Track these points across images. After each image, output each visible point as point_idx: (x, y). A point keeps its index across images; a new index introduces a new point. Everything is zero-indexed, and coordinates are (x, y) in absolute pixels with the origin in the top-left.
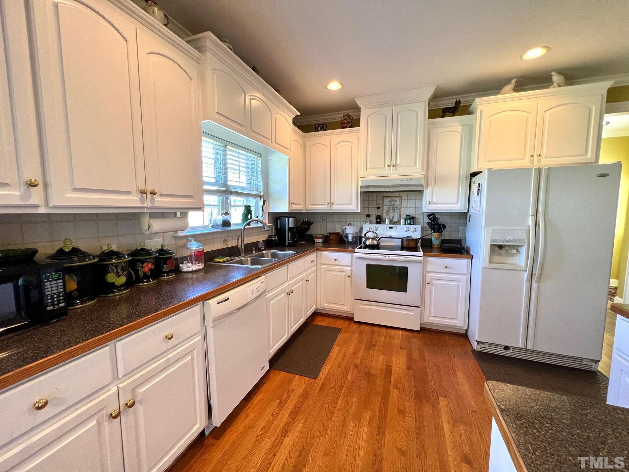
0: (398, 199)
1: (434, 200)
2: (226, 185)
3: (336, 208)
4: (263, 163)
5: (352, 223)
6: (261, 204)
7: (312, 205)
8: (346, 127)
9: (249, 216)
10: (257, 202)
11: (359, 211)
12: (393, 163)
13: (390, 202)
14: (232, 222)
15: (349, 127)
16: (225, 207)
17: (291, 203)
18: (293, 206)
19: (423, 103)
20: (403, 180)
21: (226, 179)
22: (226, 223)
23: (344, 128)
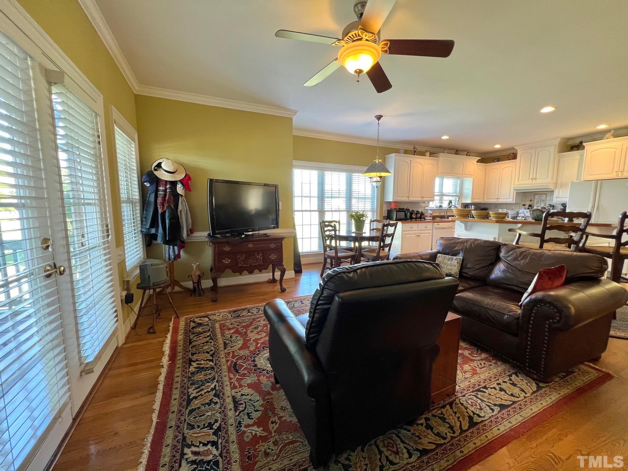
0: (544, 196)
1: (560, 196)
2: (442, 193)
3: (501, 201)
4: (460, 182)
5: (514, 209)
6: (458, 199)
7: (487, 199)
8: (510, 160)
9: (451, 204)
10: (456, 199)
11: (514, 202)
12: (534, 177)
13: (539, 197)
14: (443, 206)
15: (512, 160)
16: (441, 201)
17: (473, 199)
18: (474, 200)
19: (554, 147)
20: (537, 186)
21: (442, 190)
22: (441, 206)
23: (509, 160)
